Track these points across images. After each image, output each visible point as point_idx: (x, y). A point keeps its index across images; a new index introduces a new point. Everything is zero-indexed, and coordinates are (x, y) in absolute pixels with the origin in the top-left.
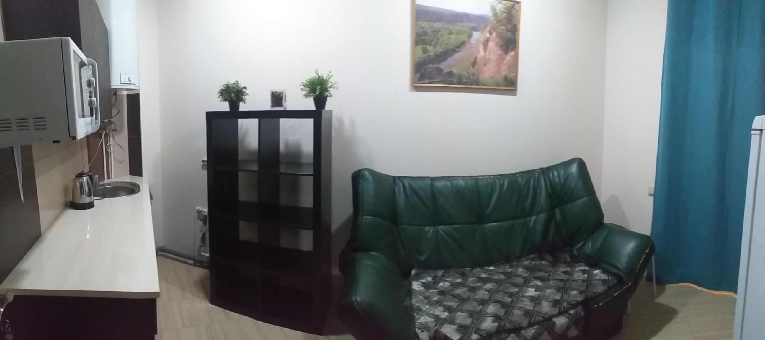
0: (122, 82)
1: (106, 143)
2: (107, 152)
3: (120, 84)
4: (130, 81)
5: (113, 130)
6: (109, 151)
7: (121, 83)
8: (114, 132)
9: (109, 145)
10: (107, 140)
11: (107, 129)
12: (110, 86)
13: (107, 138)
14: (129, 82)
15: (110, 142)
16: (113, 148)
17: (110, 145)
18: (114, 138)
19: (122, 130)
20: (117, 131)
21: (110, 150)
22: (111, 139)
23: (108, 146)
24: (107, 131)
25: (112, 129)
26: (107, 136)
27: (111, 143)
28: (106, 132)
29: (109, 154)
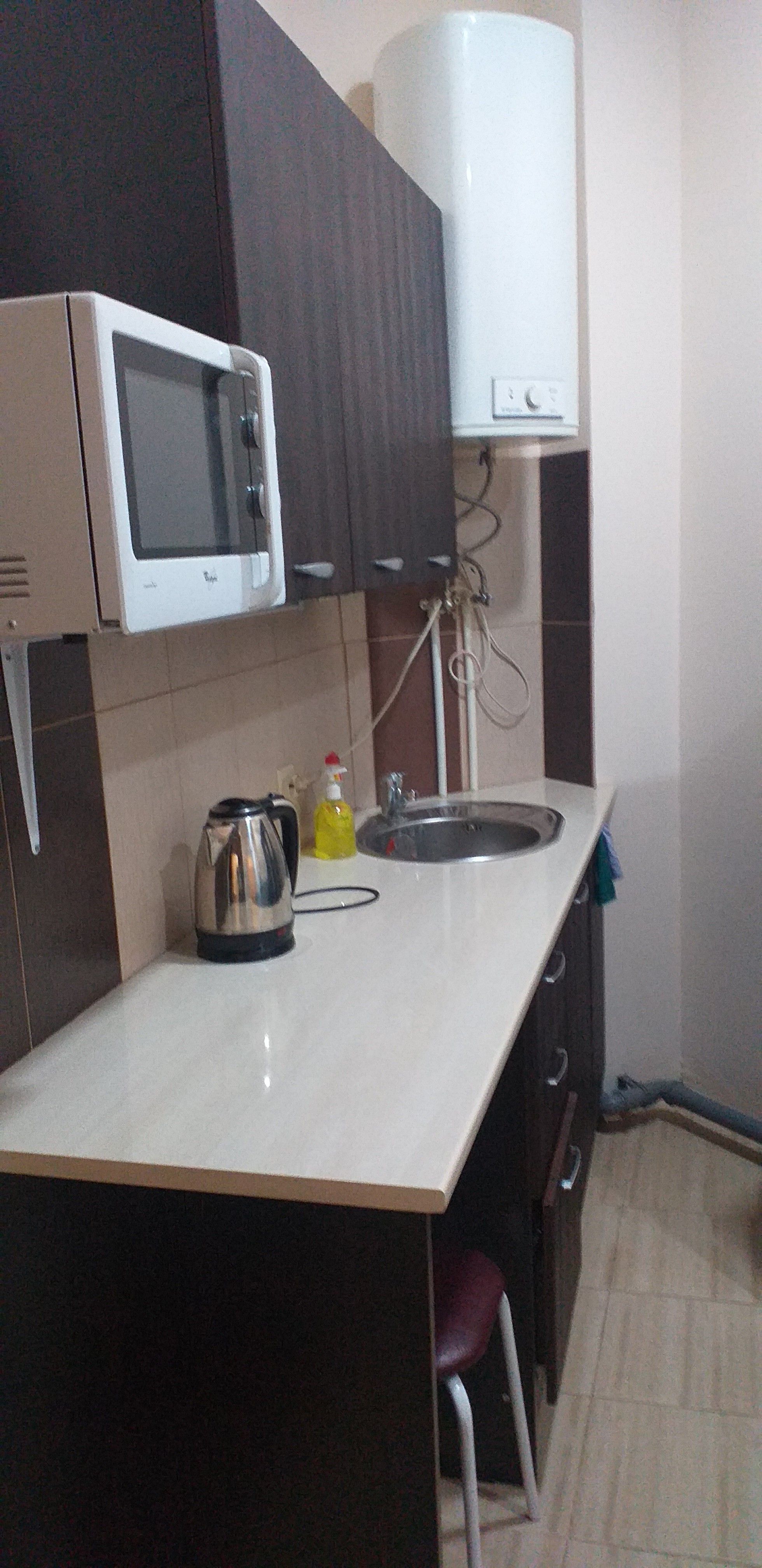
0: (499, 412)
1: (448, 648)
2: (451, 686)
3: (491, 421)
4: (530, 405)
5: (476, 599)
6: (460, 680)
7: (495, 417)
8: (480, 607)
9: (461, 658)
10: (454, 638)
11: (448, 594)
12: (450, 428)
13: (454, 628)
14: (527, 411)
15: (464, 647)
16: (478, 669)
17: (464, 656)
18: (482, 629)
19: (514, 600)
20: (490, 602)
21: (465, 677)
22: (468, 633)
23: (456, 661)
24: (449, 604)
25: (471, 594)
26: (448, 622)
27: (469, 650)
28: (443, 607)
29: (461, 692)
